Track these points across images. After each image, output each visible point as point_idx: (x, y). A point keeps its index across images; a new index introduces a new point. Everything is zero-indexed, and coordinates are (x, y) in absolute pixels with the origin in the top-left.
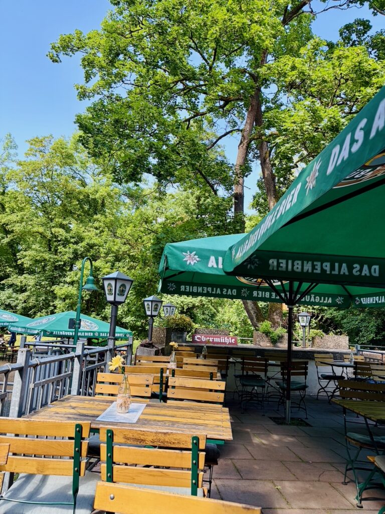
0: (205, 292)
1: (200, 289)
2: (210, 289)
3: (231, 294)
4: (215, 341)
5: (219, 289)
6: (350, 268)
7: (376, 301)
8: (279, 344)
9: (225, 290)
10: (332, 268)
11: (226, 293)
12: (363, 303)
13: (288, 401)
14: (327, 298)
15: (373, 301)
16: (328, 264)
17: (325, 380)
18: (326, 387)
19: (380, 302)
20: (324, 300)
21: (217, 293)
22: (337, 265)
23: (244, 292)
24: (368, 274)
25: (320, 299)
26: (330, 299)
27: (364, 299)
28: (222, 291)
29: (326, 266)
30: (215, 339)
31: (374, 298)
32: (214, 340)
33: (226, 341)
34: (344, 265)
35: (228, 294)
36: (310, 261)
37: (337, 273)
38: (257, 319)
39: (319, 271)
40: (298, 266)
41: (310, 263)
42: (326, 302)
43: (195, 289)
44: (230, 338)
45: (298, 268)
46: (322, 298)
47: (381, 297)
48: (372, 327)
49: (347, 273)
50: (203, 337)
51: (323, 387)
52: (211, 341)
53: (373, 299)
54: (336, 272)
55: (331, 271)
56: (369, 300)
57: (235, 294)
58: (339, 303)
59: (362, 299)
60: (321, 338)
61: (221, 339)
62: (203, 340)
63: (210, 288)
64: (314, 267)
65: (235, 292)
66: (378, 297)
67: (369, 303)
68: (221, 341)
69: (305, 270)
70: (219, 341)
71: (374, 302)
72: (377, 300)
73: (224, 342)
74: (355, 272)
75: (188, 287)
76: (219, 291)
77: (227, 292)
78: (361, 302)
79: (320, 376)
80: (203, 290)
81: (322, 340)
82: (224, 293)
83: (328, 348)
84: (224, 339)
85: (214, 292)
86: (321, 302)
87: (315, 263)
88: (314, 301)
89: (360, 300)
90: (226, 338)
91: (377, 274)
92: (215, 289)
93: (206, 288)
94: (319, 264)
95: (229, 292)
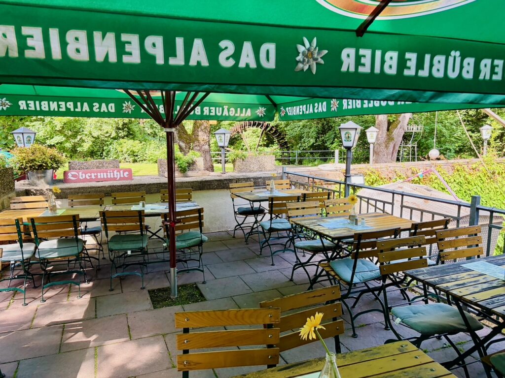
0: (64, 109)
1: (54, 106)
2: (70, 105)
3: (106, 111)
4: (99, 177)
5: (85, 104)
6: (213, 51)
7: (303, 112)
8: (189, 173)
9: (96, 105)
10: (170, 51)
11: (98, 110)
12: (289, 114)
13: (172, 269)
14: (244, 109)
15: (300, 111)
16: (159, 40)
17: (241, 216)
18: (242, 223)
19: (307, 112)
20: (241, 112)
21: (84, 110)
22: (180, 42)
23: (128, 107)
24: (253, 65)
25: (236, 112)
26: (249, 110)
27: (290, 108)
28: (91, 107)
29: (154, 45)
30: (99, 174)
31: (301, 107)
32: (97, 176)
33: (116, 176)
34: (198, 44)
35: (102, 111)
36: (110, 31)
37: (182, 63)
38: (179, 137)
39: (134, 58)
40: (78, 46)
41: (111, 36)
42: (243, 115)
43: (45, 106)
44: (122, 172)
45: (78, 51)
46: (239, 109)
47: (308, 105)
48: (313, 132)
49: (205, 63)
50: (80, 173)
51: (240, 223)
52: (93, 177)
53: (300, 109)
54: (178, 61)
55: (166, 59)
56: (295, 111)
57: (113, 111)
58: (260, 115)
59: (287, 109)
60: (243, 160)
61: (109, 174)
62: (81, 178)
63: (72, 103)
64: (121, 48)
65: (112, 107)
66: (305, 106)
67: (295, 114)
68: (109, 177)
69: (99, 58)
70: (105, 177)
71: (301, 113)
72: (305, 110)
73: (112, 177)
74: (225, 61)
75: (31, 103)
76: (86, 107)
77: (100, 108)
78: (286, 113)
79: (236, 210)
80: (59, 106)
81: (244, 163)
82: (95, 109)
83: (250, 171)
84: (112, 174)
85: (79, 110)
86: (236, 115)
87: (124, 37)
88: (227, 115)
89: (285, 110)
90: (115, 172)
91: (271, 65)
92: (79, 104)
93: (63, 103)
94: (134, 39)
95: (104, 108)
